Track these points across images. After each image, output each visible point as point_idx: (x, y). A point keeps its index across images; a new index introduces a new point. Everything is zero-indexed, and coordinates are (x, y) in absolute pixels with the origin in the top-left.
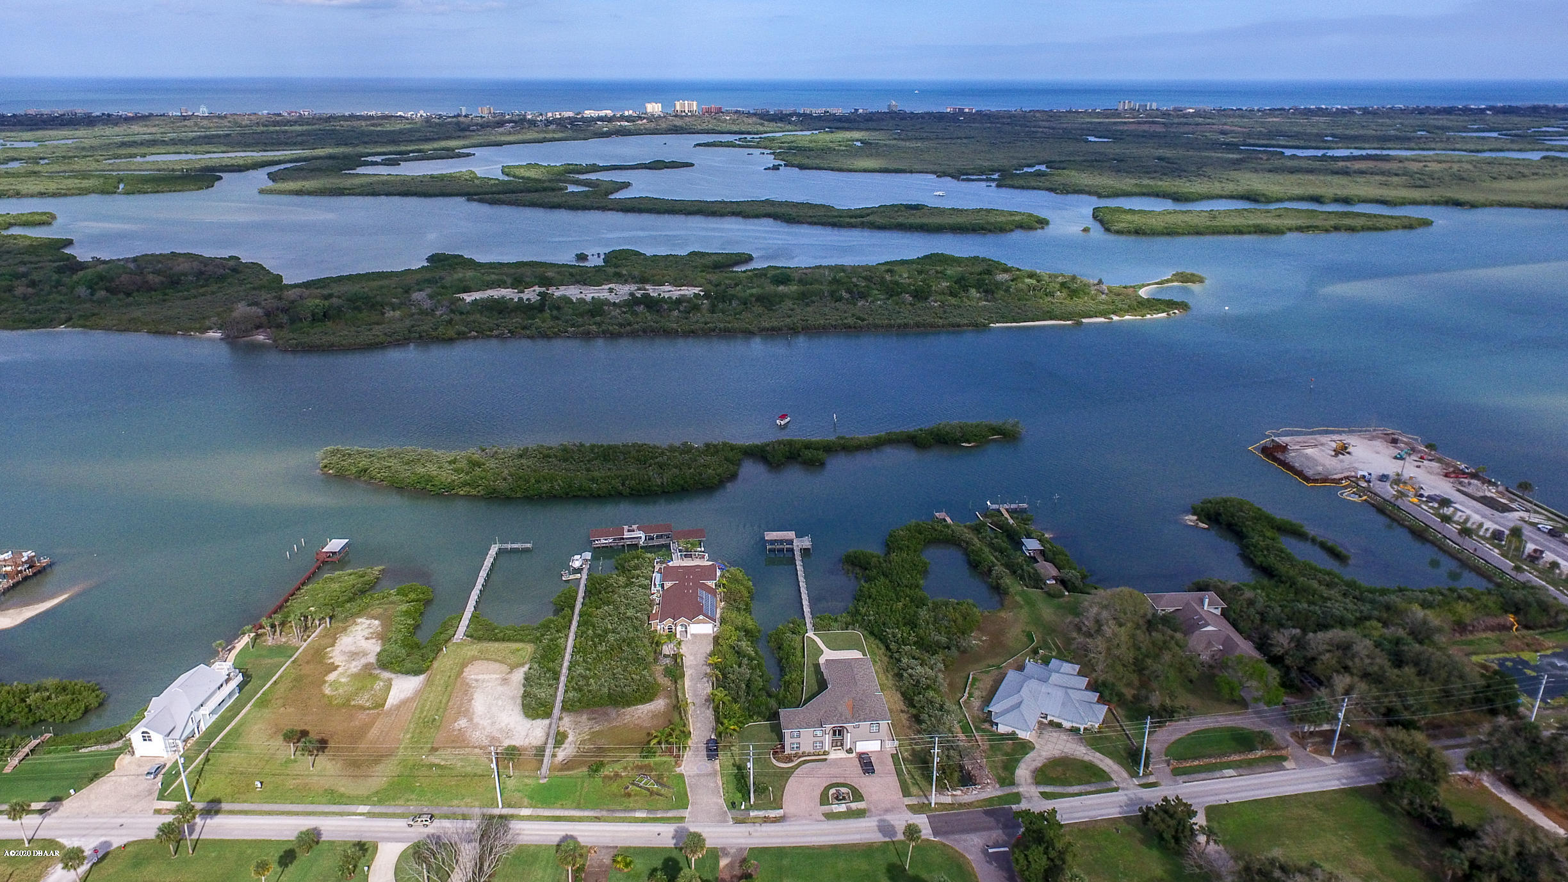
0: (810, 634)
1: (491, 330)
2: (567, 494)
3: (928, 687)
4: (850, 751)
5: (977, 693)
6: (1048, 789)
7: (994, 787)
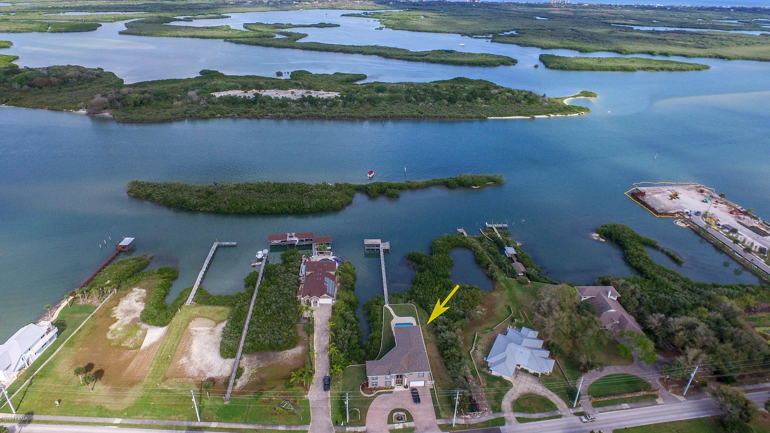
0: (387, 305)
1: (228, 113)
2: (259, 212)
3: (452, 345)
4: (406, 387)
5: (480, 347)
6: (521, 415)
7: (489, 413)
